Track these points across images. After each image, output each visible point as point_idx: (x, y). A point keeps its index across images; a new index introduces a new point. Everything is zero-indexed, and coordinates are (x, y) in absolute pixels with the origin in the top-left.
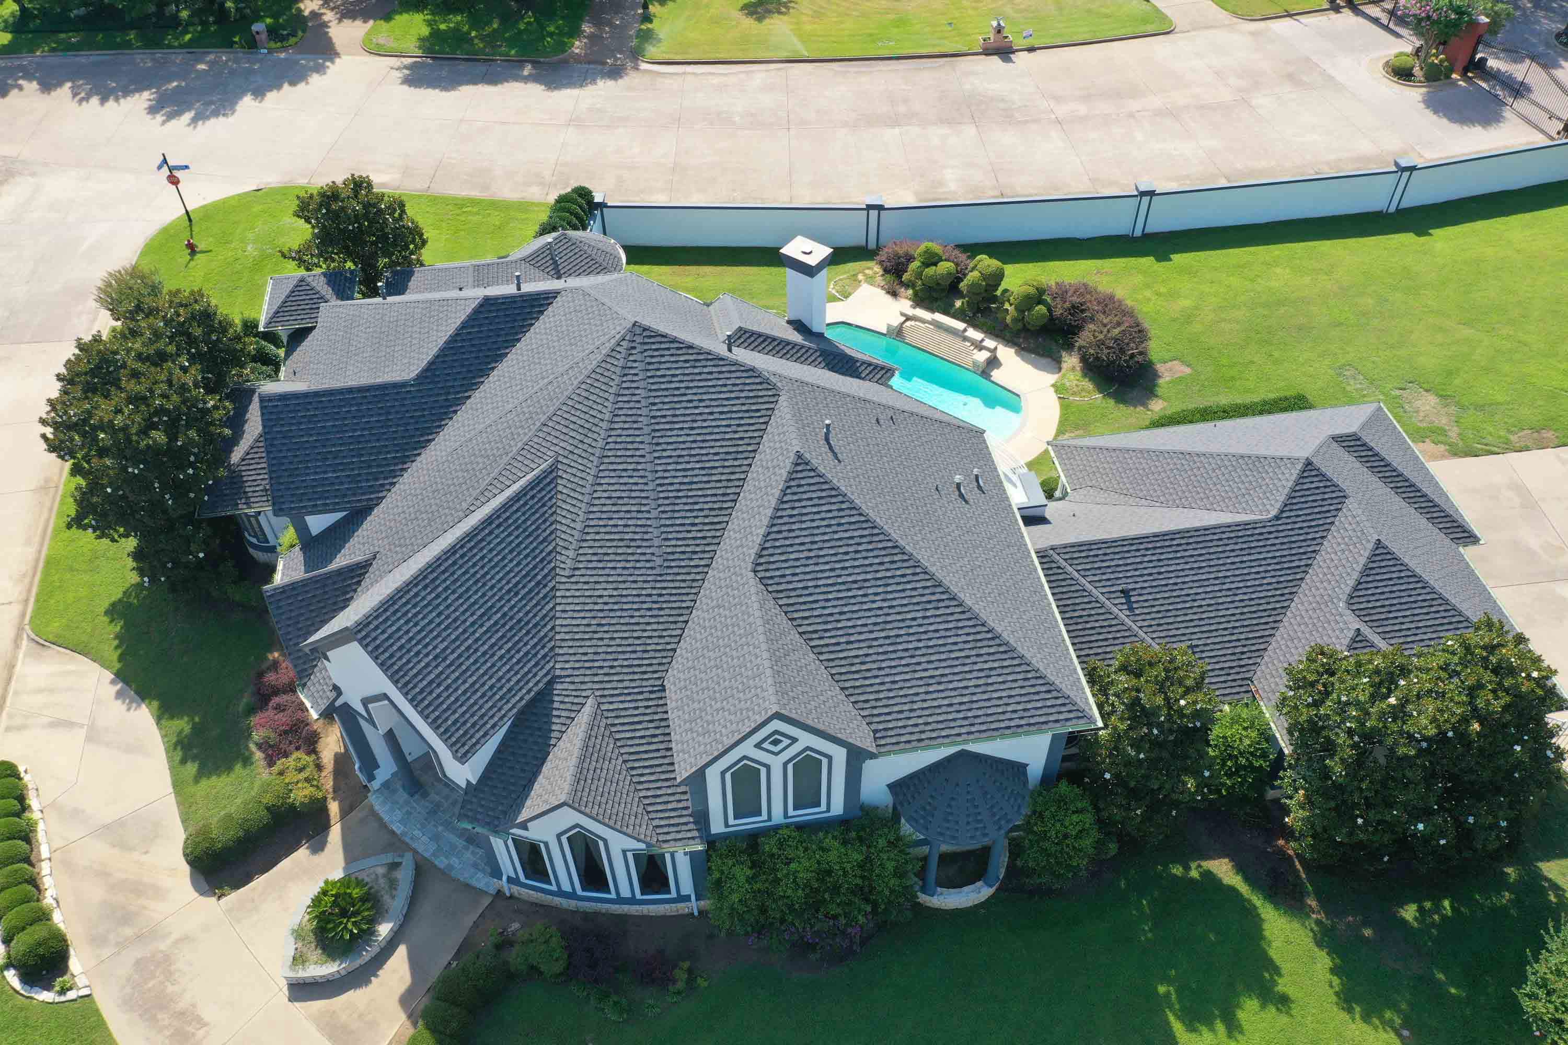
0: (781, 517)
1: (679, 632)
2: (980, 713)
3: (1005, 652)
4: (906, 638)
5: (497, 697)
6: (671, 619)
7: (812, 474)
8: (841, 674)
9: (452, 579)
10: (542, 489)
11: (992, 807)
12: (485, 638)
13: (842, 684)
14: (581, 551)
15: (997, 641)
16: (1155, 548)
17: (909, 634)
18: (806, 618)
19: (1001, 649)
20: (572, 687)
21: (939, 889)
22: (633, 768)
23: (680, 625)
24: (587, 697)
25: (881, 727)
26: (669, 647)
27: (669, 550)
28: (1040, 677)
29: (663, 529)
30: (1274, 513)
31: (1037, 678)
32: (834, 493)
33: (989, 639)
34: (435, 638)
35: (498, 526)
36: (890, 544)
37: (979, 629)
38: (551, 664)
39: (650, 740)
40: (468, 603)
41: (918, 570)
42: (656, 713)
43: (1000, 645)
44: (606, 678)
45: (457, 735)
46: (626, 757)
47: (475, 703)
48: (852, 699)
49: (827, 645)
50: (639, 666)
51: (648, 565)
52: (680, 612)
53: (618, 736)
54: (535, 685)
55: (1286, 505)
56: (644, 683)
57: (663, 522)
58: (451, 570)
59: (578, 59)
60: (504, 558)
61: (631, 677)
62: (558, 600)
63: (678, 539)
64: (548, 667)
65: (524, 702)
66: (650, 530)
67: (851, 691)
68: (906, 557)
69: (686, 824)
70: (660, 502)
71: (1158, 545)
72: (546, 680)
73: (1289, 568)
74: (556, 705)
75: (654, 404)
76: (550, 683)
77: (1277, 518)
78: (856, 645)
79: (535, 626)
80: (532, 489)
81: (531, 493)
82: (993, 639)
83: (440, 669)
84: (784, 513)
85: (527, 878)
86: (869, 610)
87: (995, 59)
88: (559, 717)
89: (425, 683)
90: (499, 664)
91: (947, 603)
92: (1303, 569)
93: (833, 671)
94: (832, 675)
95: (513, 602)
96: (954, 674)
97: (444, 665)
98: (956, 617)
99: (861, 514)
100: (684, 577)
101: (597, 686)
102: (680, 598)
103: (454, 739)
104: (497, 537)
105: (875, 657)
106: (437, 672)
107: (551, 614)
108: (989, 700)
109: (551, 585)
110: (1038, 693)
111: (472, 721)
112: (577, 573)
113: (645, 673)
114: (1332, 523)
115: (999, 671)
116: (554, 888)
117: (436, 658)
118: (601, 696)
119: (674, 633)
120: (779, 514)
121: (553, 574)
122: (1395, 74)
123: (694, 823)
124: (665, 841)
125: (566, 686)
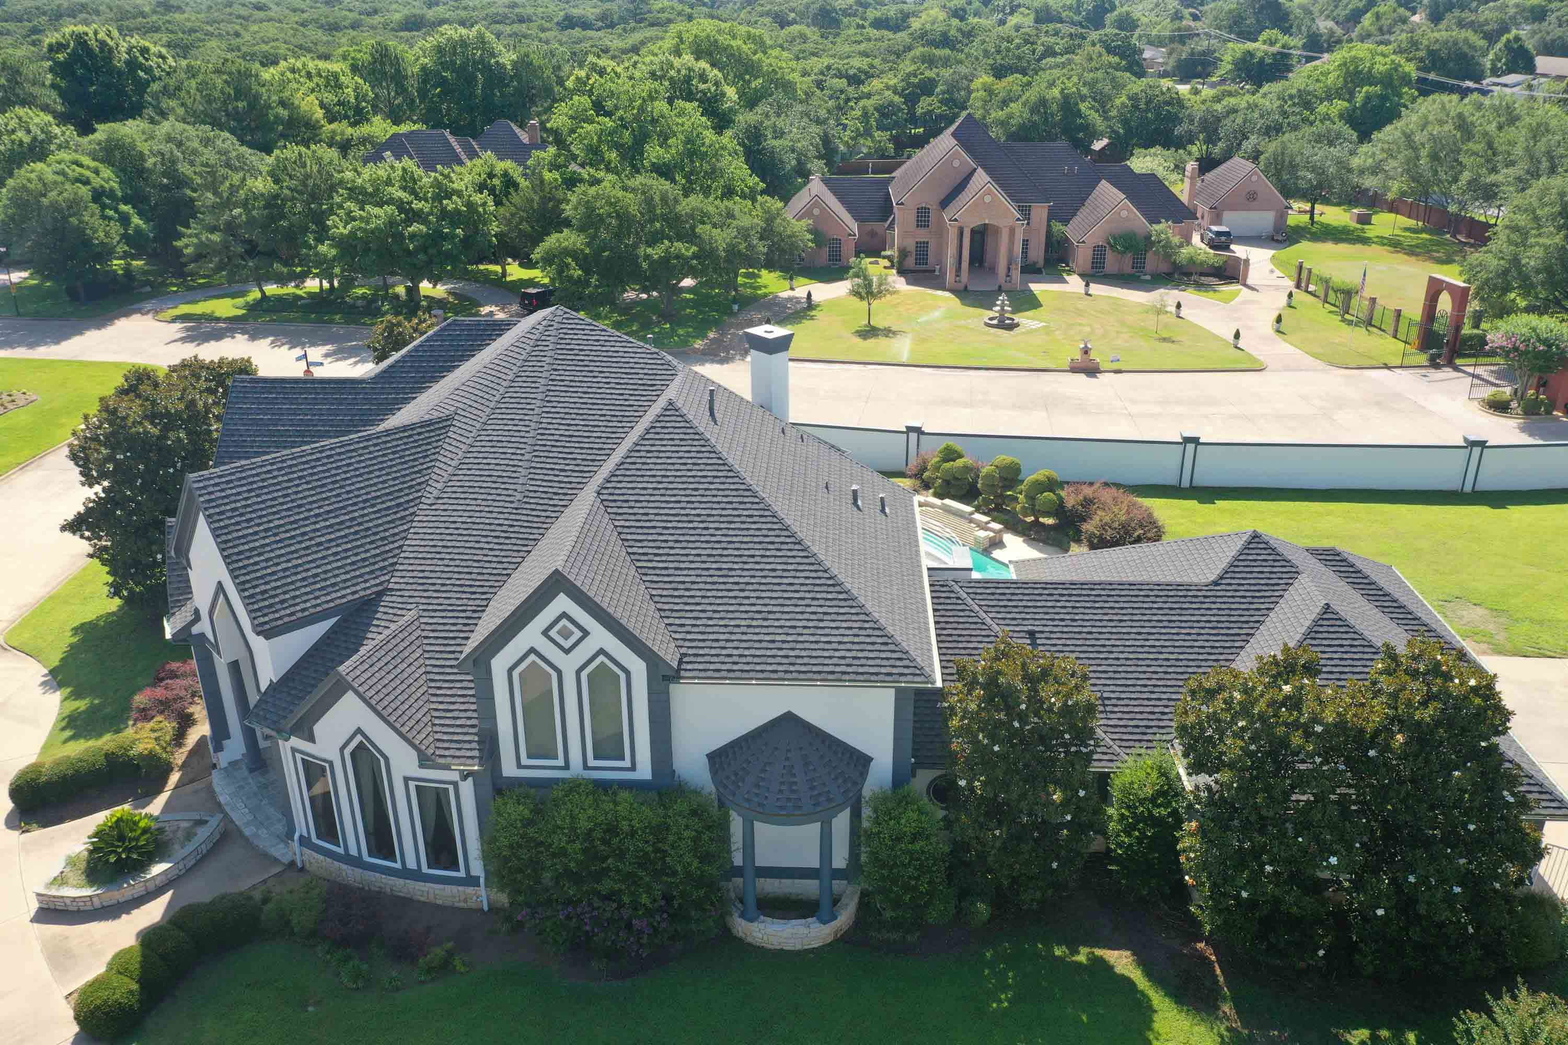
0: (639, 451)
1: (519, 560)
2: (803, 653)
3: (845, 600)
4: (739, 573)
5: (318, 586)
6: (515, 548)
7: (679, 419)
8: (661, 596)
9: (310, 471)
10: (432, 431)
11: (813, 780)
12: (325, 531)
13: (659, 606)
14: (450, 484)
15: (838, 589)
16: (1070, 595)
17: (743, 570)
18: (640, 541)
19: (841, 596)
20: (400, 600)
21: (762, 917)
22: (432, 680)
23: (521, 554)
24: (410, 610)
25: (690, 652)
26: (505, 572)
27: (531, 488)
28: (879, 629)
29: (532, 471)
30: (1212, 577)
31: (874, 629)
32: (697, 437)
33: (829, 585)
34: (274, 513)
35: (375, 445)
36: (743, 487)
37: (820, 574)
38: (387, 577)
40: (319, 497)
41: (766, 513)
43: (840, 593)
44: (435, 595)
45: (261, 604)
46: (428, 669)
47: (292, 583)
48: (667, 621)
49: (654, 568)
50: (471, 586)
51: (508, 499)
52: (526, 542)
53: (428, 649)
54: (364, 589)
55: (1227, 572)
56: (470, 603)
57: (533, 465)
58: (313, 464)
59: (696, 351)
60: (371, 472)
61: (458, 595)
62: (414, 524)
63: (543, 480)
64: (383, 579)
65: (345, 600)
66: (520, 469)
67: (668, 614)
68: (757, 500)
69: (470, 742)
70: (537, 448)
71: (1074, 592)
72: (375, 589)
73: (1227, 635)
74: (378, 615)
75: (556, 370)
76: (380, 594)
77: (1215, 583)
78: (685, 572)
79: (382, 539)
80: (421, 427)
81: (419, 430)
82: (833, 585)
83: (267, 541)
84: (643, 448)
85: (318, 837)
86: (707, 542)
87: (1082, 377)
88: (378, 626)
89: (246, 547)
90: (331, 558)
91: (790, 546)
92: (1244, 637)
93: (654, 592)
94: (652, 596)
95: (366, 511)
96: (783, 612)
97: (273, 539)
98: (798, 560)
99: (720, 458)
100: (539, 513)
101: (424, 601)
102: (529, 530)
103: (256, 606)
104: (370, 453)
105: (702, 586)
106: (263, 542)
107: (403, 535)
108: (816, 642)
109: (411, 510)
110: (873, 644)
111: (282, 597)
112: (440, 501)
113: (475, 593)
114: (1282, 596)
115: (834, 617)
116: (341, 850)
117: (266, 530)
118: (424, 610)
119: (514, 560)
120: (638, 448)
121: (417, 501)
122: (1490, 407)
123: (478, 742)
124: (441, 756)
125: (394, 599)
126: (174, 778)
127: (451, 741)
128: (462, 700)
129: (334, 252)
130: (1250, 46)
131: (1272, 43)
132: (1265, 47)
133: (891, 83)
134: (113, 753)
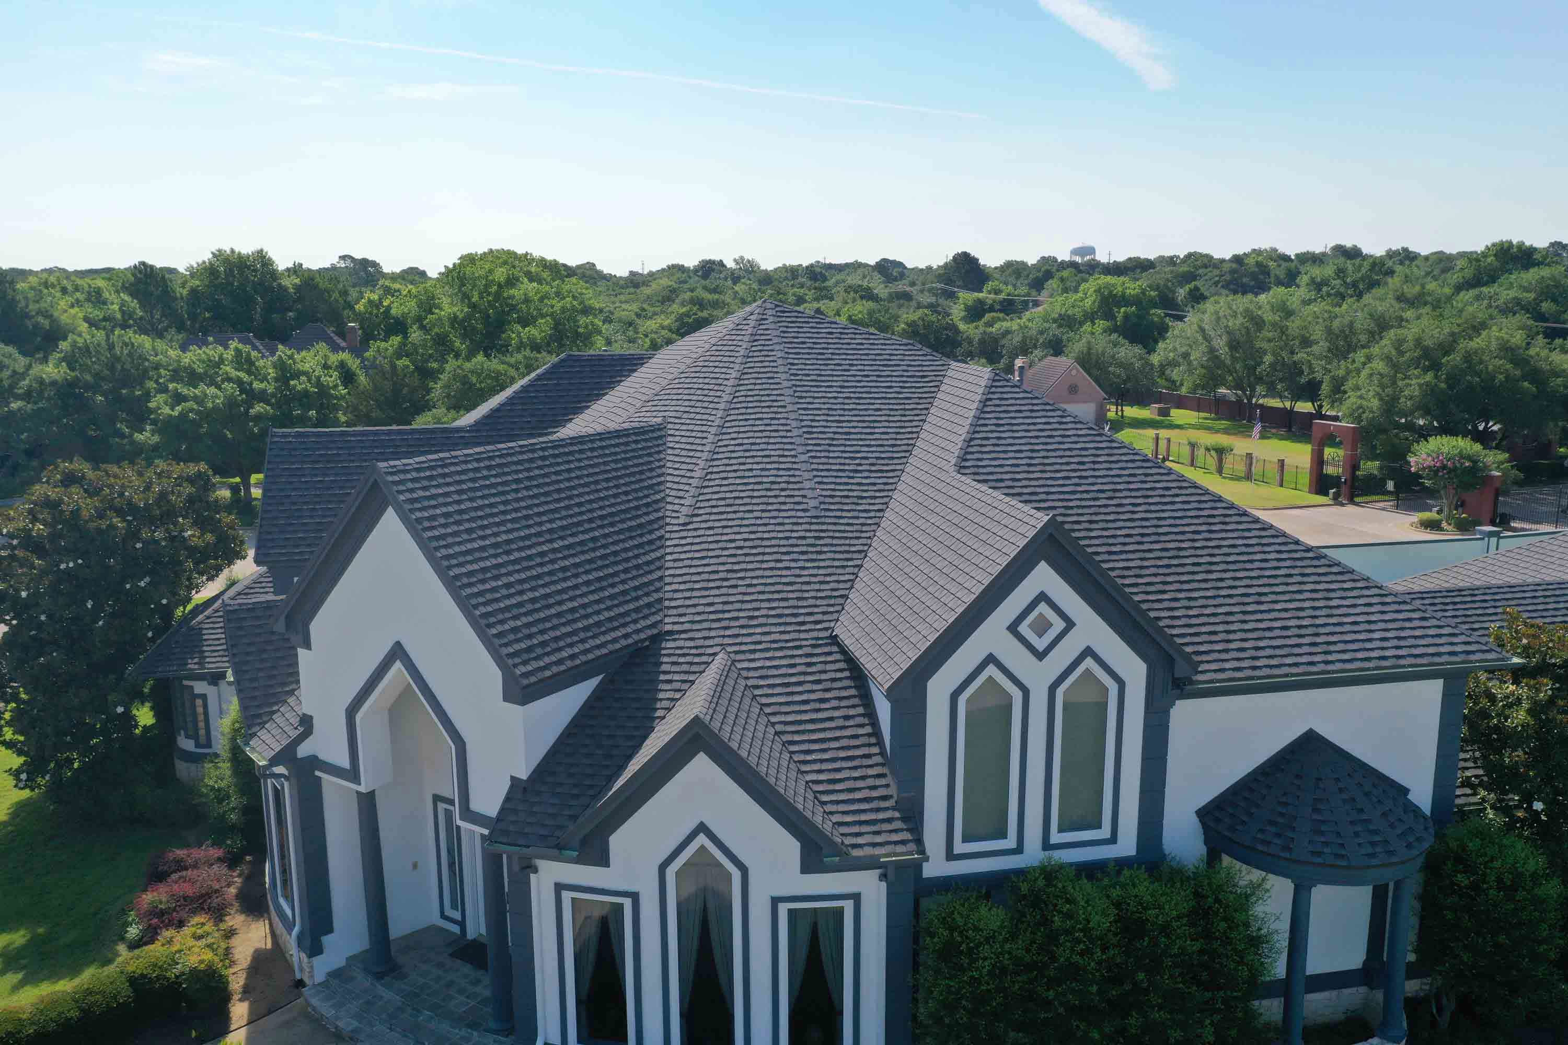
2: (1332, 638)
4: (1192, 552)
6: (835, 564)
9: (524, 474)
12: (565, 553)
20: (690, 644)
22: (792, 743)
24: (715, 654)
27: (826, 493)
34: (499, 524)
38: (658, 617)
39: (817, 706)
42: (825, 672)
44: (744, 631)
46: (779, 728)
50: (793, 615)
51: (798, 507)
52: (849, 555)
53: (764, 700)
54: (636, 632)
56: (802, 636)
57: (814, 466)
61: (781, 629)
62: (670, 550)
63: (837, 484)
64: (653, 618)
65: (618, 646)
69: (889, 820)
72: (649, 632)
74: (664, 667)
75: (793, 364)
76: (658, 639)
79: (636, 567)
83: (499, 560)
86: (1130, 520)
88: (669, 682)
90: (584, 589)
100: (849, 521)
101: (730, 641)
102: (846, 541)
103: (511, 650)
105: (1154, 570)
107: (660, 562)
108: (1340, 624)
109: (658, 534)
110: (1409, 620)
112: (696, 519)
113: (803, 623)
115: (1341, 594)
117: (493, 546)
118: (736, 652)
119: (843, 578)
121: (661, 522)
122: (1426, 528)
123: (903, 819)
124: (855, 846)
125: (680, 643)
126: (239, 1011)
127: (861, 823)
128: (850, 764)
129: (156, 438)
130: (981, 295)
131: (997, 292)
132: (992, 296)
133: (666, 323)
134: (143, 976)
